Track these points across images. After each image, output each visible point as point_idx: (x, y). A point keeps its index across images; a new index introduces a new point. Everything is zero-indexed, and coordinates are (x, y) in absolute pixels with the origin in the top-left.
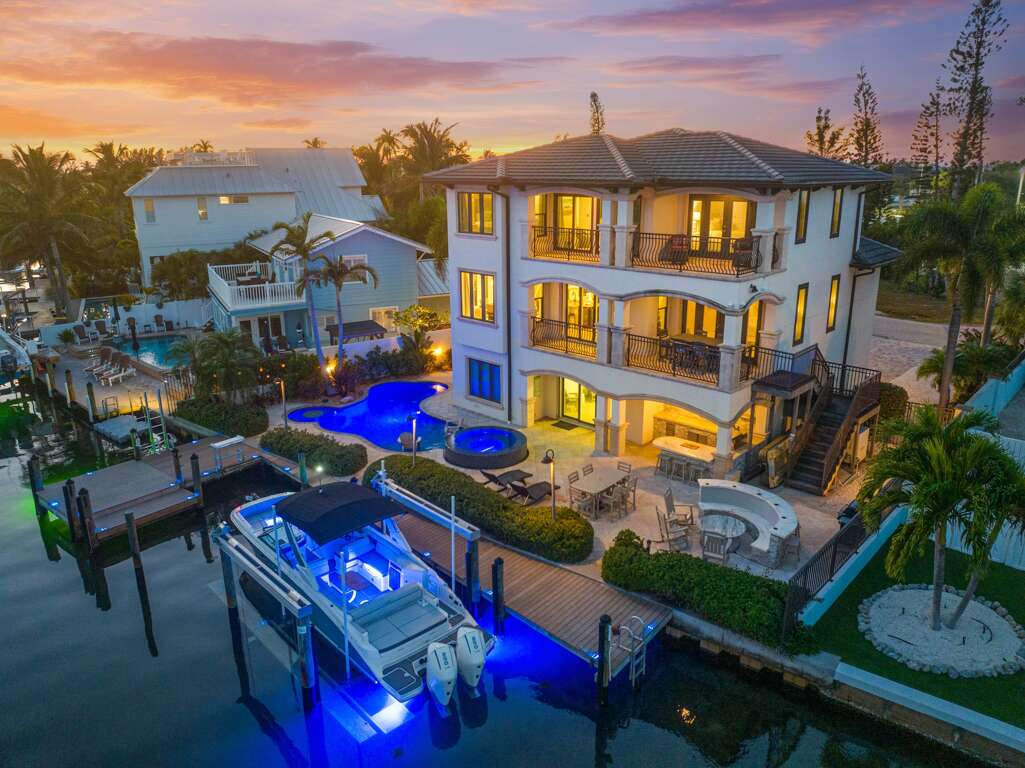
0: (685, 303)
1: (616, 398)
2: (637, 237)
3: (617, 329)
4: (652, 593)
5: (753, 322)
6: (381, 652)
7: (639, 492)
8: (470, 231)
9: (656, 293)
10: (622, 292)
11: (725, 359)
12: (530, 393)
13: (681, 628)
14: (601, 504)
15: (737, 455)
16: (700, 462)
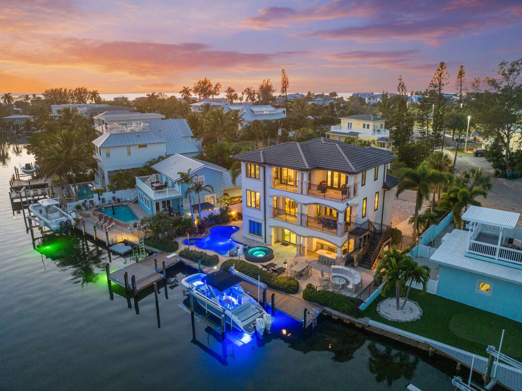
0: (326, 208)
1: (304, 237)
2: (310, 184)
3: (304, 214)
4: (318, 302)
5: (348, 214)
6: (242, 321)
7: (312, 269)
8: (251, 177)
9: (316, 204)
10: (305, 203)
11: (339, 226)
12: (273, 234)
13: (326, 312)
14: (301, 275)
15: (344, 256)
16: (332, 259)
